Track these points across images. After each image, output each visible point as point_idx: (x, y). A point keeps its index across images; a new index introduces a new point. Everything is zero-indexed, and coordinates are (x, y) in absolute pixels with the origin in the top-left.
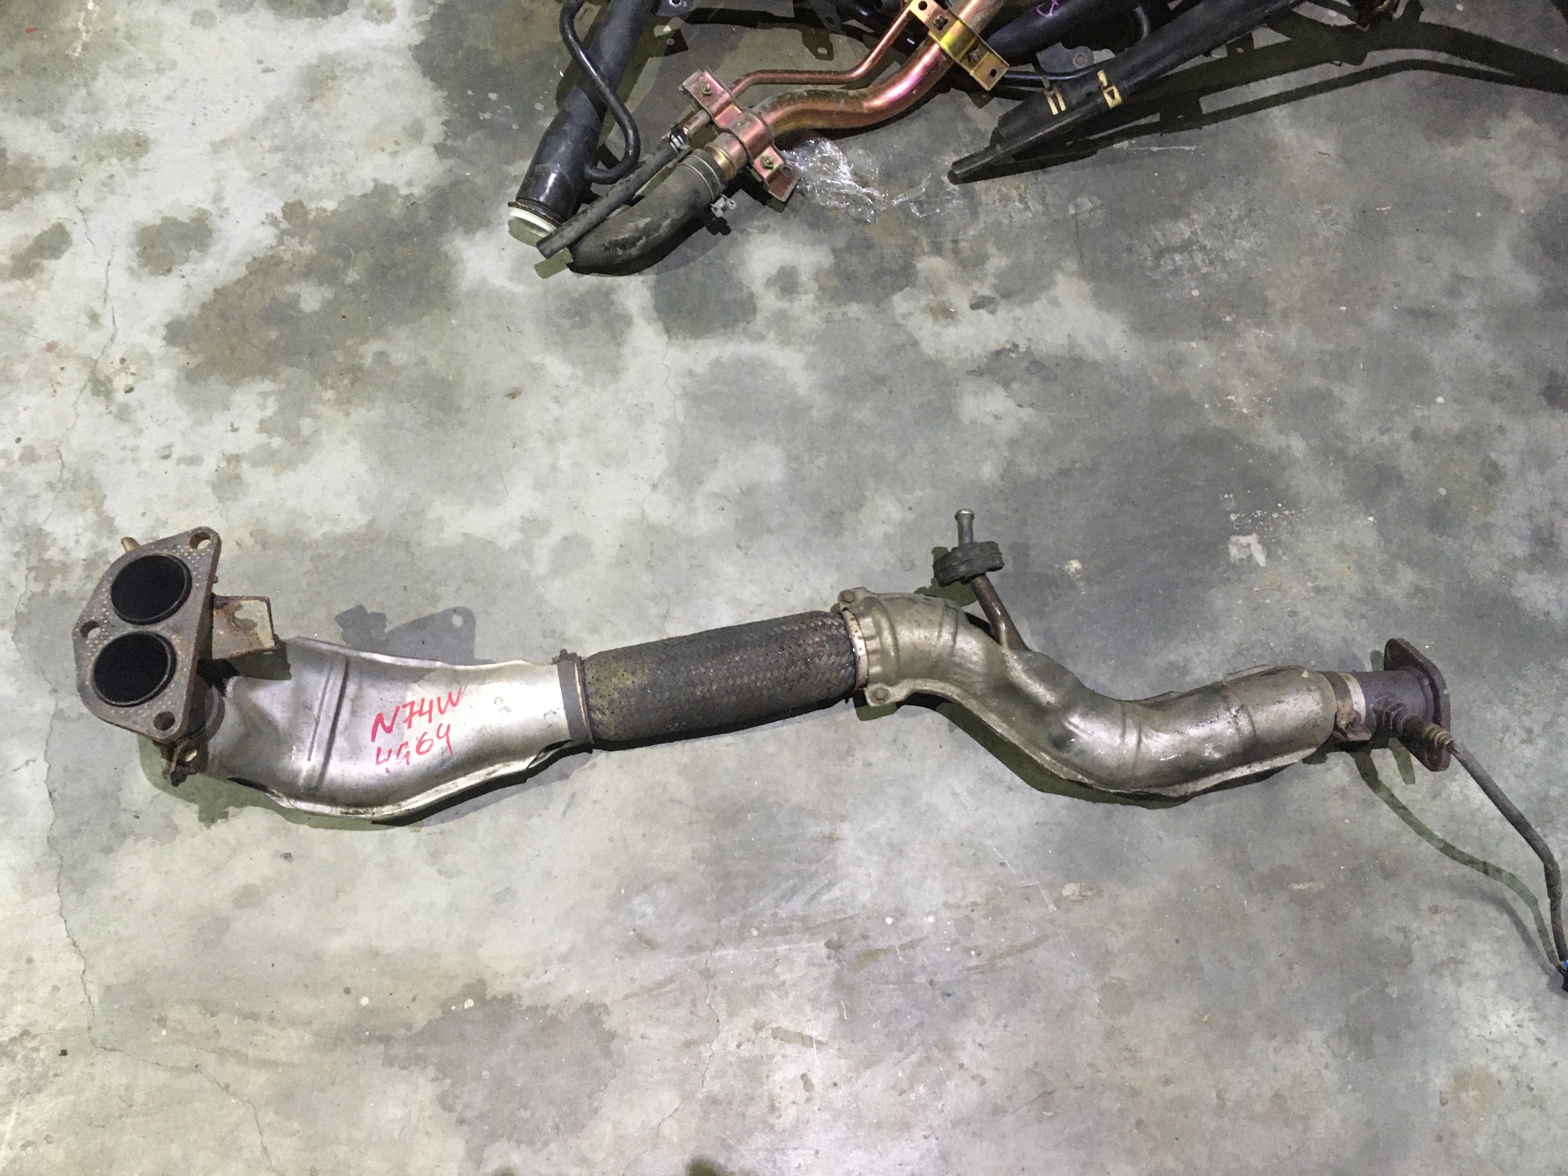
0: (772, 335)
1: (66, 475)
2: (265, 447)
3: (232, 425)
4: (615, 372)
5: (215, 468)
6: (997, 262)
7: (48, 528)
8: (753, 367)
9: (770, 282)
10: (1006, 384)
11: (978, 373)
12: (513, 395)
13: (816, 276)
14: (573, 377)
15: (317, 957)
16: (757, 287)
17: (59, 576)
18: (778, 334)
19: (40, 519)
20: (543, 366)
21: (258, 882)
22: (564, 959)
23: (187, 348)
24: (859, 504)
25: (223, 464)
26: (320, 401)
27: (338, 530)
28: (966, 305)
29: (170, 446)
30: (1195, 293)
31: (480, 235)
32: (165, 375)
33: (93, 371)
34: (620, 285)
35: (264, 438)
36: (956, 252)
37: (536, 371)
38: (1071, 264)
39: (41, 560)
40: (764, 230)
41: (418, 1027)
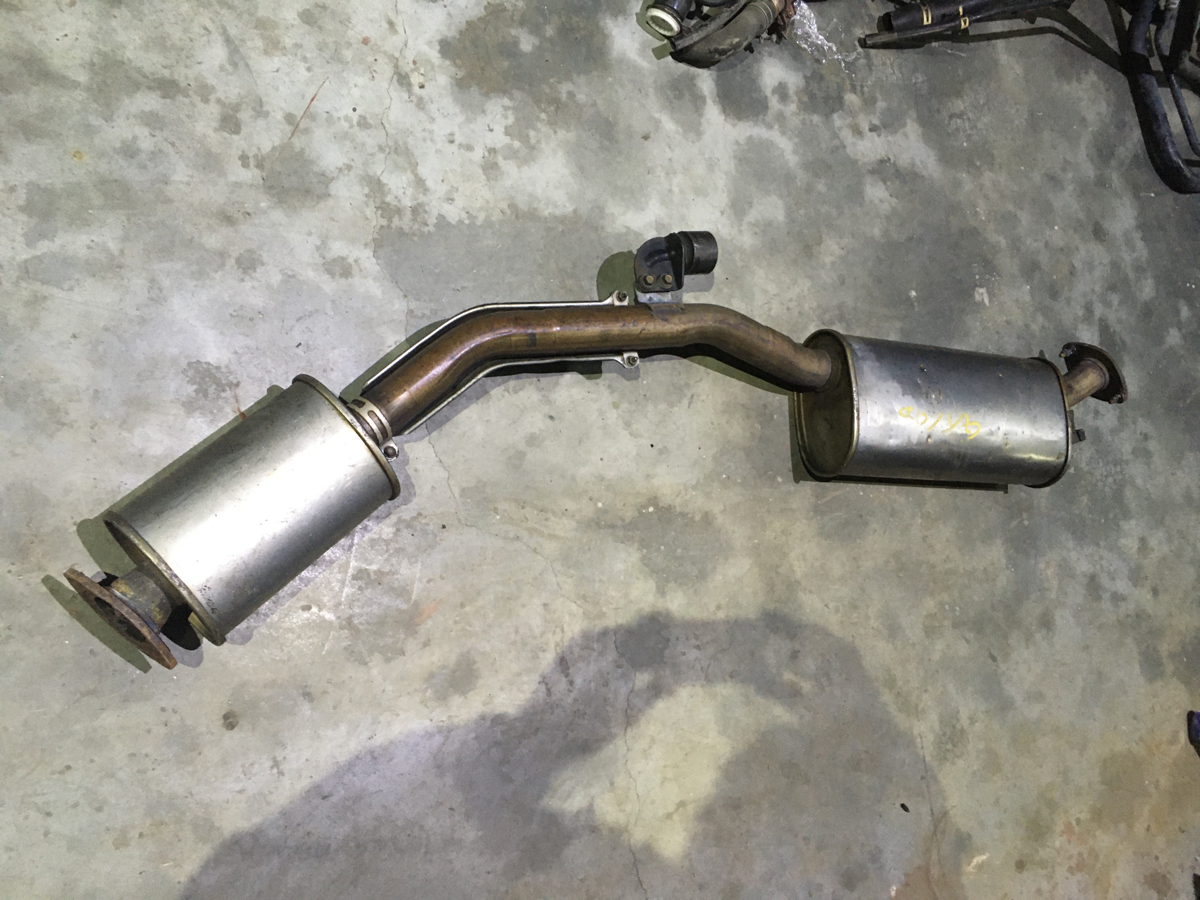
0: (776, 127)
1: (391, 143)
2: (509, 147)
3: (489, 126)
4: (699, 134)
5: (482, 155)
6: (881, 104)
7: (384, 179)
8: (766, 145)
9: (774, 91)
10: (884, 181)
11: (873, 172)
12: (646, 138)
13: (797, 93)
14: (677, 132)
15: (573, 478)
16: (768, 92)
17: (397, 216)
18: (780, 127)
19: (379, 173)
20: (660, 121)
21: (538, 432)
22: (694, 488)
23: (455, 63)
24: (819, 242)
25: (487, 154)
26: (538, 119)
27: (558, 213)
28: (867, 129)
29: (452, 134)
30: (965, 144)
31: (620, 19)
32: (443, 80)
33: (396, 66)
34: (699, 75)
35: (507, 140)
36: (862, 93)
37: (657, 123)
38: (913, 114)
39: (383, 202)
40: (771, 55)
41: (627, 521)
